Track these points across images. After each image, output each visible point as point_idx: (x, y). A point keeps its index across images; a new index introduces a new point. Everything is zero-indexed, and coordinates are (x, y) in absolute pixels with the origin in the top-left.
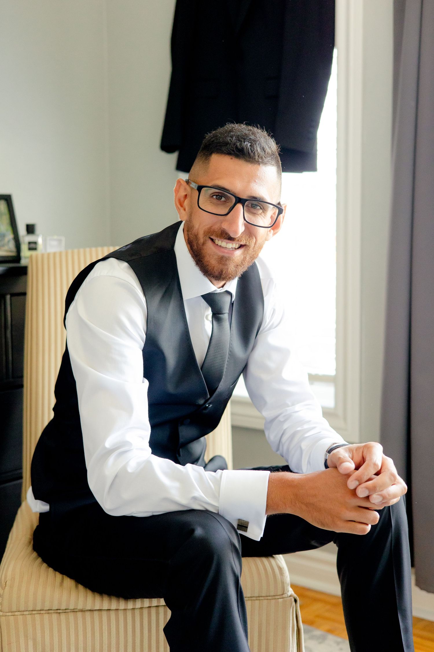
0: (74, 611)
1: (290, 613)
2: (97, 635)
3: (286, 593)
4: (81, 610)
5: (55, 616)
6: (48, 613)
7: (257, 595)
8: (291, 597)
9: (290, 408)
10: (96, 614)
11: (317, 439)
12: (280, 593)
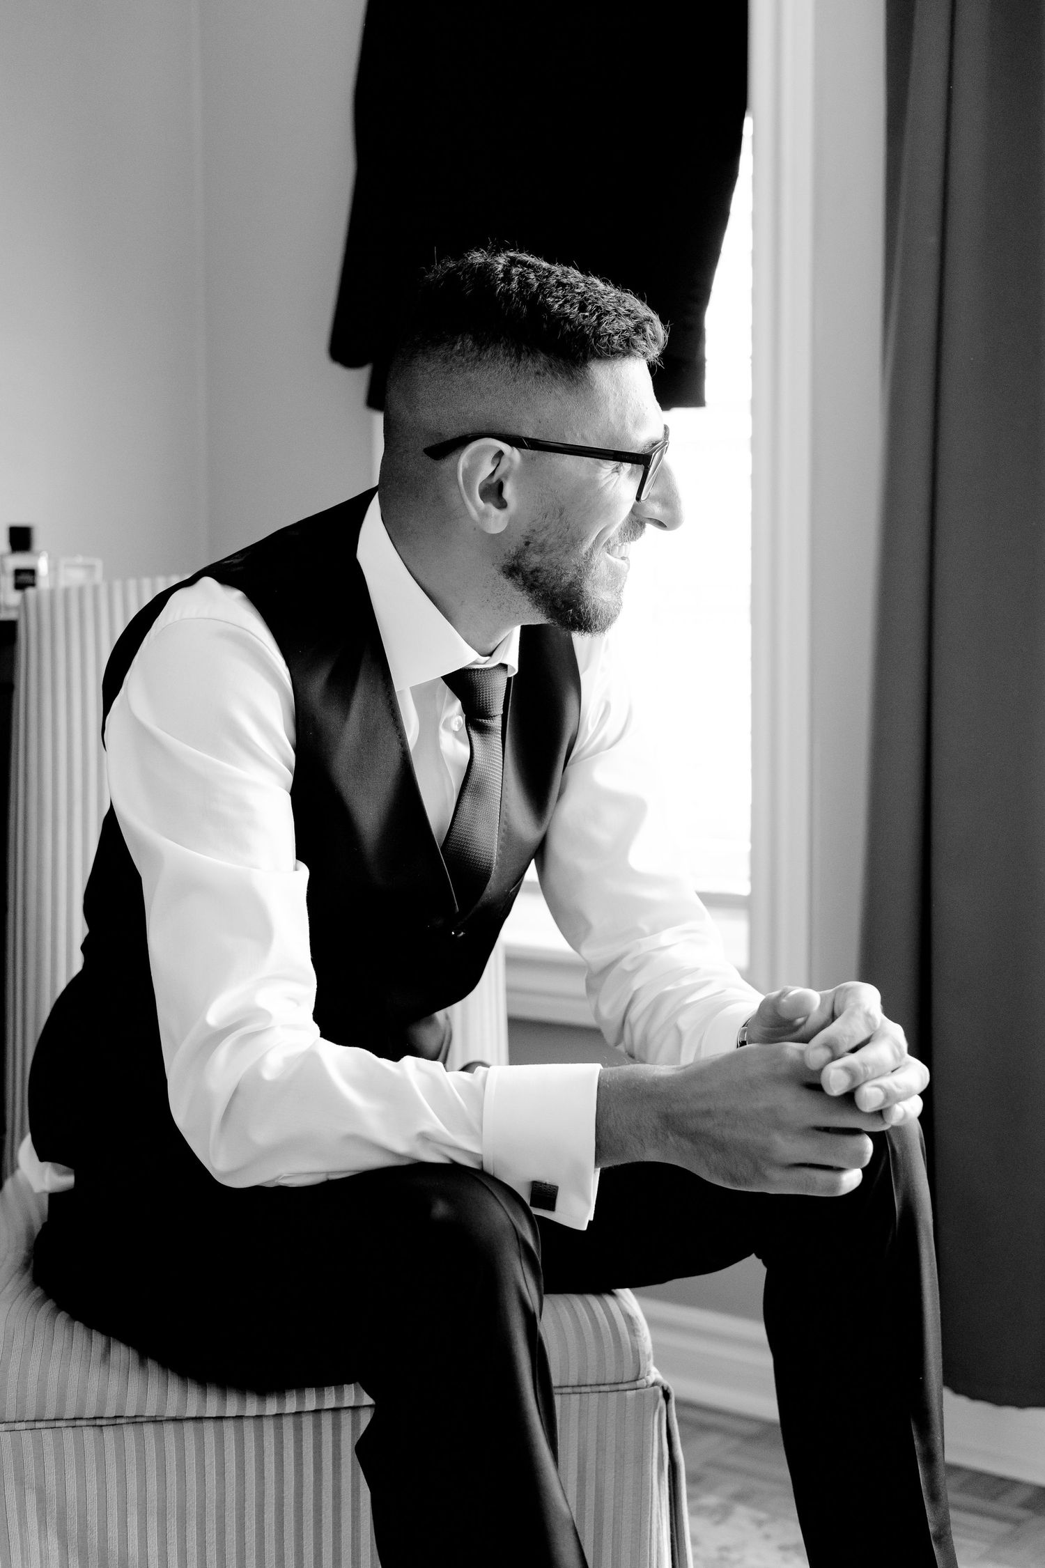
0: (136, 1422)
1: (653, 1423)
2: (192, 1478)
3: (643, 1378)
4: (152, 1419)
5: (89, 1434)
6: (73, 1427)
7: (576, 1383)
8: (656, 1387)
9: (647, 938)
10: (189, 1427)
11: (715, 1008)
12: (629, 1375)
